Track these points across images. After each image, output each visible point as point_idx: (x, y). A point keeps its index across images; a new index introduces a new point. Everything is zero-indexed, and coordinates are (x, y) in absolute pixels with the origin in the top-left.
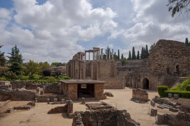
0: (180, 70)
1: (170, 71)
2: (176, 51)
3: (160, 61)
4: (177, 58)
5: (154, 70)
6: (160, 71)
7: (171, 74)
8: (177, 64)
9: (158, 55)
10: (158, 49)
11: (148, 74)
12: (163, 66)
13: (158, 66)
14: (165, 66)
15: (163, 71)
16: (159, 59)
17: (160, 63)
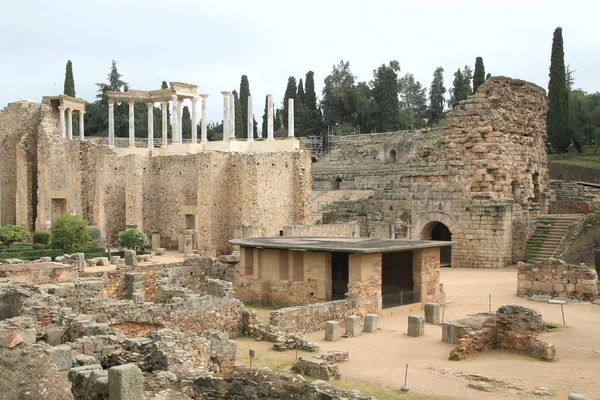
0: (541, 188)
1: (518, 192)
2: (529, 119)
3: (492, 155)
4: (531, 144)
5: (473, 189)
7: (523, 207)
8: (534, 168)
9: (483, 135)
10: (487, 110)
11: (447, 207)
12: (504, 177)
13: (489, 177)
14: (508, 176)
15: (502, 196)
16: (490, 149)
17: (495, 166)
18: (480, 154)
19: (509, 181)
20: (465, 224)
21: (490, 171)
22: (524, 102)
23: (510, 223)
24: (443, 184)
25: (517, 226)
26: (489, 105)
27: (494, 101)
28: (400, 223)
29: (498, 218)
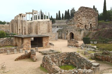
0: (92, 27)
1: (87, 27)
2: (90, 14)
3: (80, 21)
4: (90, 19)
5: (77, 27)
6: (81, 28)
7: (87, 30)
8: (90, 23)
9: (79, 17)
10: (80, 13)
11: (73, 30)
12: (83, 25)
13: (80, 25)
14: (84, 24)
15: (82, 28)
16: (80, 19)
17: (81, 22)
18: (79, 20)
19: (84, 25)
20: (76, 33)
21: (80, 23)
22: (89, 11)
23: (83, 32)
24: (73, 26)
25: (84, 33)
26: (80, 12)
27: (81, 11)
28: (66, 32)
29: (81, 32)
